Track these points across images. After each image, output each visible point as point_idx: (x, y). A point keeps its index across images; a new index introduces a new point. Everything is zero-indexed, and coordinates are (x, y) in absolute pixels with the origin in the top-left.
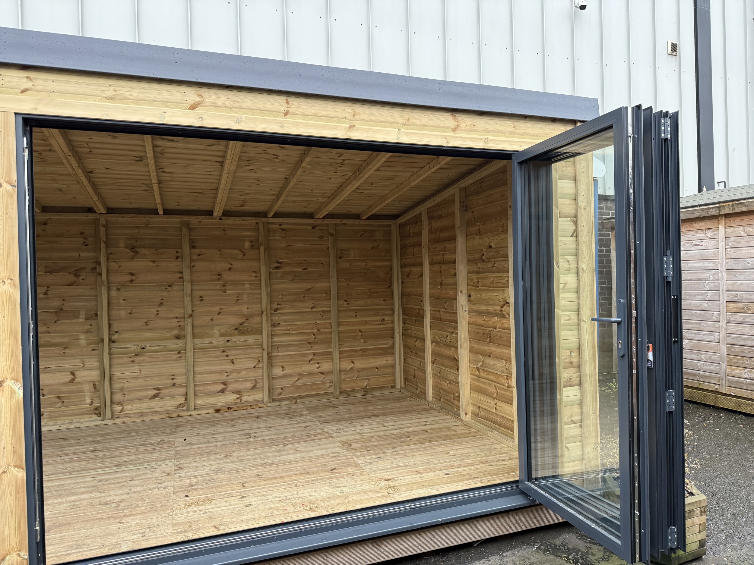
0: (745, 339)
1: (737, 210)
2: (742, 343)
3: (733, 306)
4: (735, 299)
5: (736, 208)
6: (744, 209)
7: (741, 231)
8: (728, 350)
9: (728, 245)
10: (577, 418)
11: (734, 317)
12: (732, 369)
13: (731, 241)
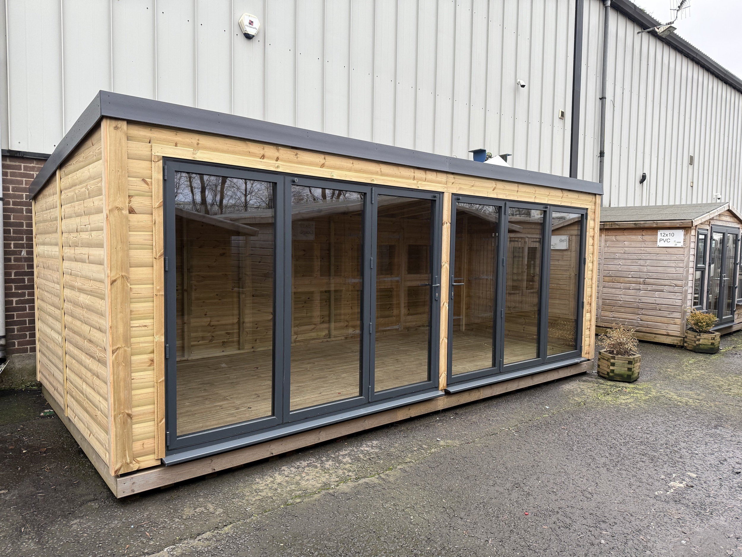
0: (612, 296)
1: (614, 227)
2: (610, 299)
3: (607, 279)
4: (608, 275)
5: (613, 226)
6: (617, 227)
7: (613, 238)
8: (603, 302)
9: (606, 245)
10: (589, 327)
11: (607, 284)
12: (604, 313)
13: (608, 244)
